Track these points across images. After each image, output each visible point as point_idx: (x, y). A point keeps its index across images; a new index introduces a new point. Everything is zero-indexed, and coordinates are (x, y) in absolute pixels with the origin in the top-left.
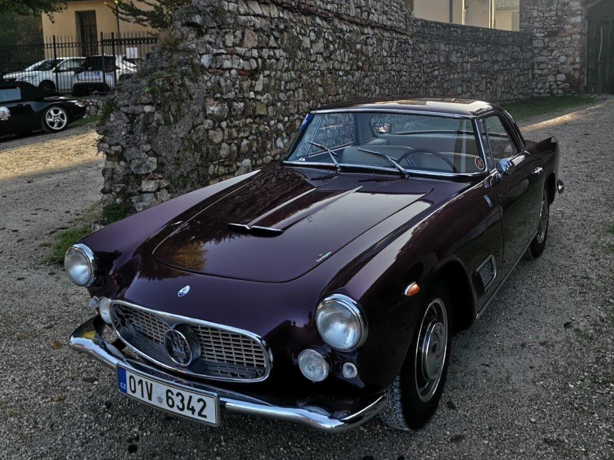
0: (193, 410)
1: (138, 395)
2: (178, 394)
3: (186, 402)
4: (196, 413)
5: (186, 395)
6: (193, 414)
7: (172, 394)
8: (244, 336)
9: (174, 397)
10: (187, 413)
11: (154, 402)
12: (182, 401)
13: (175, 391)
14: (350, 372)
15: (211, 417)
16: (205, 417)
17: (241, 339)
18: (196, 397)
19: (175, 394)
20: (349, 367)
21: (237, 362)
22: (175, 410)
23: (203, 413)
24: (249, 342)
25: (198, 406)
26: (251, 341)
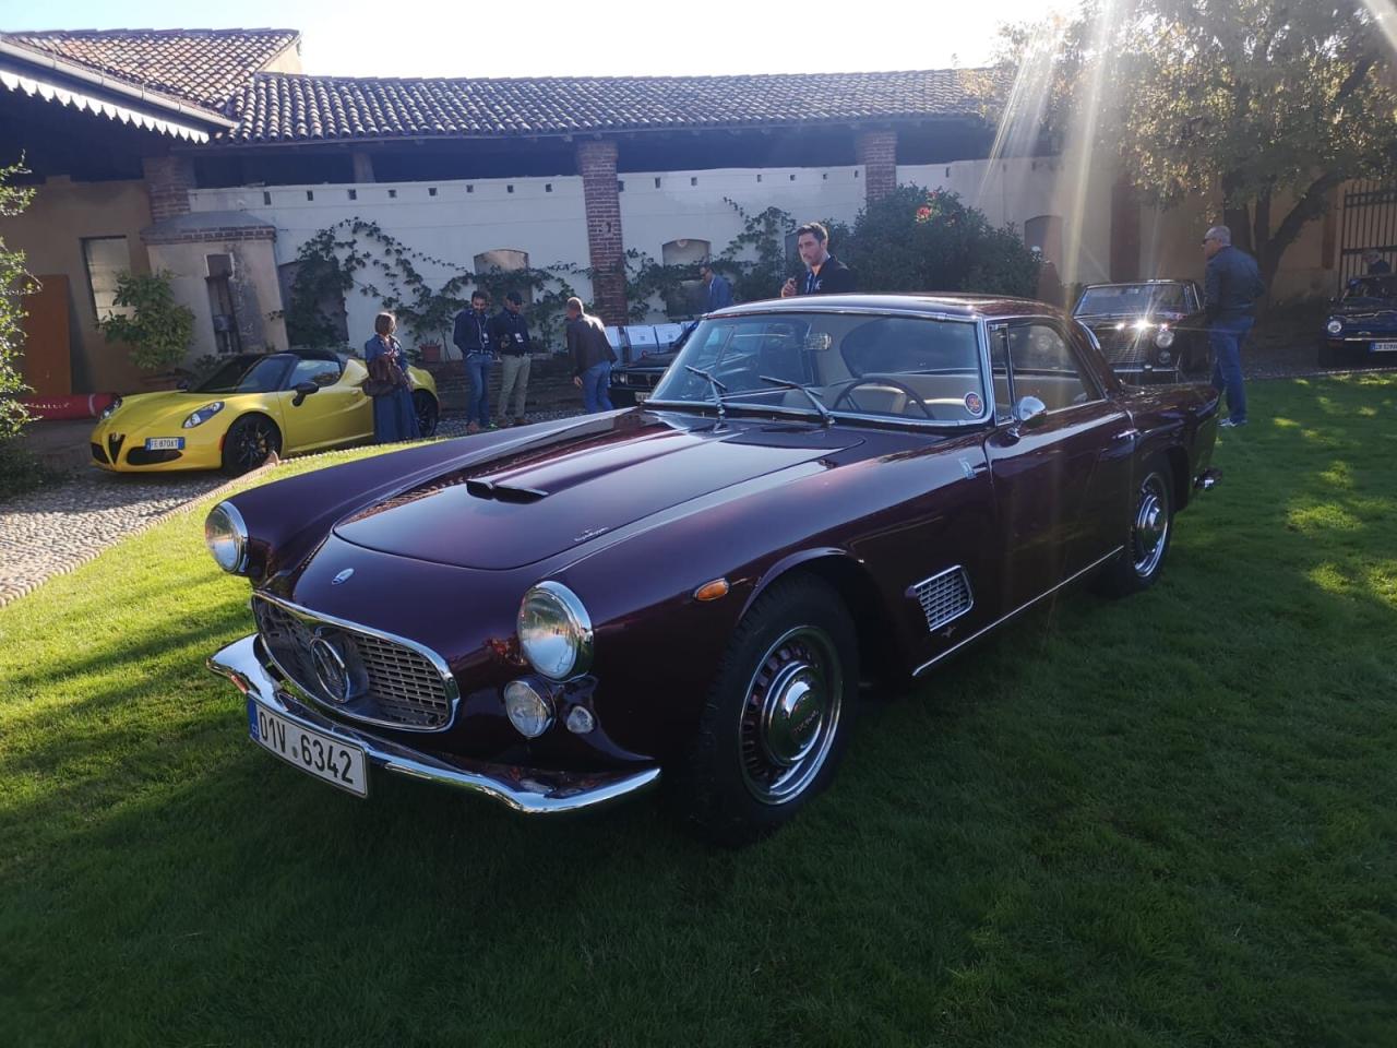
0: (334, 769)
1: (269, 744)
2: (316, 743)
3: (325, 757)
4: (339, 775)
5: (325, 743)
6: (336, 776)
7: (309, 743)
8: (415, 654)
9: (310, 747)
10: (327, 774)
11: (288, 756)
12: (321, 754)
13: (312, 737)
14: (581, 721)
15: (358, 784)
16: (350, 781)
17: (410, 659)
18: (338, 748)
19: (312, 742)
20: (581, 714)
21: (423, 701)
22: (312, 769)
23: (348, 776)
24: (421, 664)
25: (341, 764)
26: (425, 662)
